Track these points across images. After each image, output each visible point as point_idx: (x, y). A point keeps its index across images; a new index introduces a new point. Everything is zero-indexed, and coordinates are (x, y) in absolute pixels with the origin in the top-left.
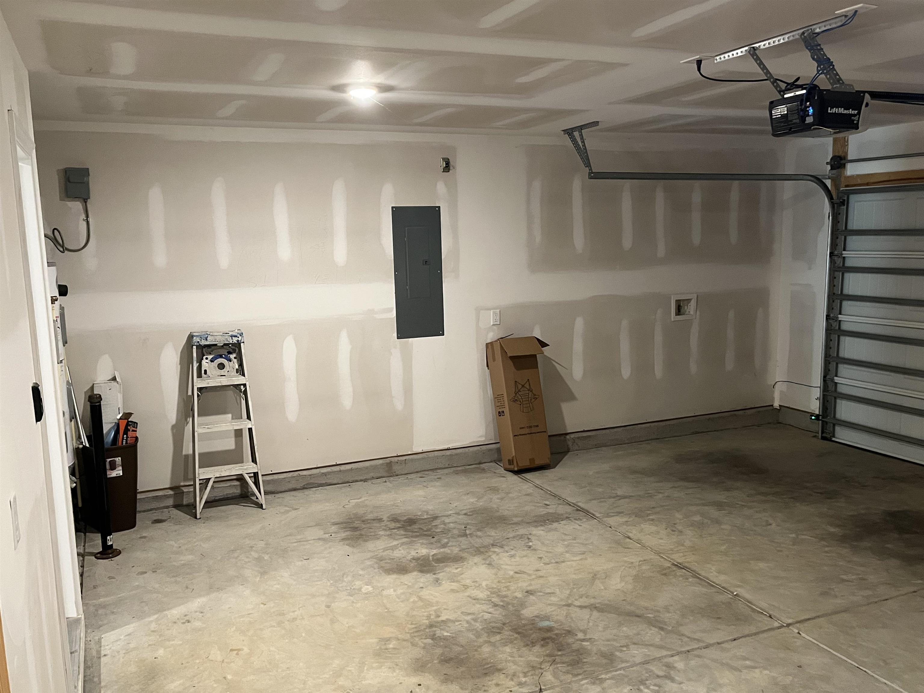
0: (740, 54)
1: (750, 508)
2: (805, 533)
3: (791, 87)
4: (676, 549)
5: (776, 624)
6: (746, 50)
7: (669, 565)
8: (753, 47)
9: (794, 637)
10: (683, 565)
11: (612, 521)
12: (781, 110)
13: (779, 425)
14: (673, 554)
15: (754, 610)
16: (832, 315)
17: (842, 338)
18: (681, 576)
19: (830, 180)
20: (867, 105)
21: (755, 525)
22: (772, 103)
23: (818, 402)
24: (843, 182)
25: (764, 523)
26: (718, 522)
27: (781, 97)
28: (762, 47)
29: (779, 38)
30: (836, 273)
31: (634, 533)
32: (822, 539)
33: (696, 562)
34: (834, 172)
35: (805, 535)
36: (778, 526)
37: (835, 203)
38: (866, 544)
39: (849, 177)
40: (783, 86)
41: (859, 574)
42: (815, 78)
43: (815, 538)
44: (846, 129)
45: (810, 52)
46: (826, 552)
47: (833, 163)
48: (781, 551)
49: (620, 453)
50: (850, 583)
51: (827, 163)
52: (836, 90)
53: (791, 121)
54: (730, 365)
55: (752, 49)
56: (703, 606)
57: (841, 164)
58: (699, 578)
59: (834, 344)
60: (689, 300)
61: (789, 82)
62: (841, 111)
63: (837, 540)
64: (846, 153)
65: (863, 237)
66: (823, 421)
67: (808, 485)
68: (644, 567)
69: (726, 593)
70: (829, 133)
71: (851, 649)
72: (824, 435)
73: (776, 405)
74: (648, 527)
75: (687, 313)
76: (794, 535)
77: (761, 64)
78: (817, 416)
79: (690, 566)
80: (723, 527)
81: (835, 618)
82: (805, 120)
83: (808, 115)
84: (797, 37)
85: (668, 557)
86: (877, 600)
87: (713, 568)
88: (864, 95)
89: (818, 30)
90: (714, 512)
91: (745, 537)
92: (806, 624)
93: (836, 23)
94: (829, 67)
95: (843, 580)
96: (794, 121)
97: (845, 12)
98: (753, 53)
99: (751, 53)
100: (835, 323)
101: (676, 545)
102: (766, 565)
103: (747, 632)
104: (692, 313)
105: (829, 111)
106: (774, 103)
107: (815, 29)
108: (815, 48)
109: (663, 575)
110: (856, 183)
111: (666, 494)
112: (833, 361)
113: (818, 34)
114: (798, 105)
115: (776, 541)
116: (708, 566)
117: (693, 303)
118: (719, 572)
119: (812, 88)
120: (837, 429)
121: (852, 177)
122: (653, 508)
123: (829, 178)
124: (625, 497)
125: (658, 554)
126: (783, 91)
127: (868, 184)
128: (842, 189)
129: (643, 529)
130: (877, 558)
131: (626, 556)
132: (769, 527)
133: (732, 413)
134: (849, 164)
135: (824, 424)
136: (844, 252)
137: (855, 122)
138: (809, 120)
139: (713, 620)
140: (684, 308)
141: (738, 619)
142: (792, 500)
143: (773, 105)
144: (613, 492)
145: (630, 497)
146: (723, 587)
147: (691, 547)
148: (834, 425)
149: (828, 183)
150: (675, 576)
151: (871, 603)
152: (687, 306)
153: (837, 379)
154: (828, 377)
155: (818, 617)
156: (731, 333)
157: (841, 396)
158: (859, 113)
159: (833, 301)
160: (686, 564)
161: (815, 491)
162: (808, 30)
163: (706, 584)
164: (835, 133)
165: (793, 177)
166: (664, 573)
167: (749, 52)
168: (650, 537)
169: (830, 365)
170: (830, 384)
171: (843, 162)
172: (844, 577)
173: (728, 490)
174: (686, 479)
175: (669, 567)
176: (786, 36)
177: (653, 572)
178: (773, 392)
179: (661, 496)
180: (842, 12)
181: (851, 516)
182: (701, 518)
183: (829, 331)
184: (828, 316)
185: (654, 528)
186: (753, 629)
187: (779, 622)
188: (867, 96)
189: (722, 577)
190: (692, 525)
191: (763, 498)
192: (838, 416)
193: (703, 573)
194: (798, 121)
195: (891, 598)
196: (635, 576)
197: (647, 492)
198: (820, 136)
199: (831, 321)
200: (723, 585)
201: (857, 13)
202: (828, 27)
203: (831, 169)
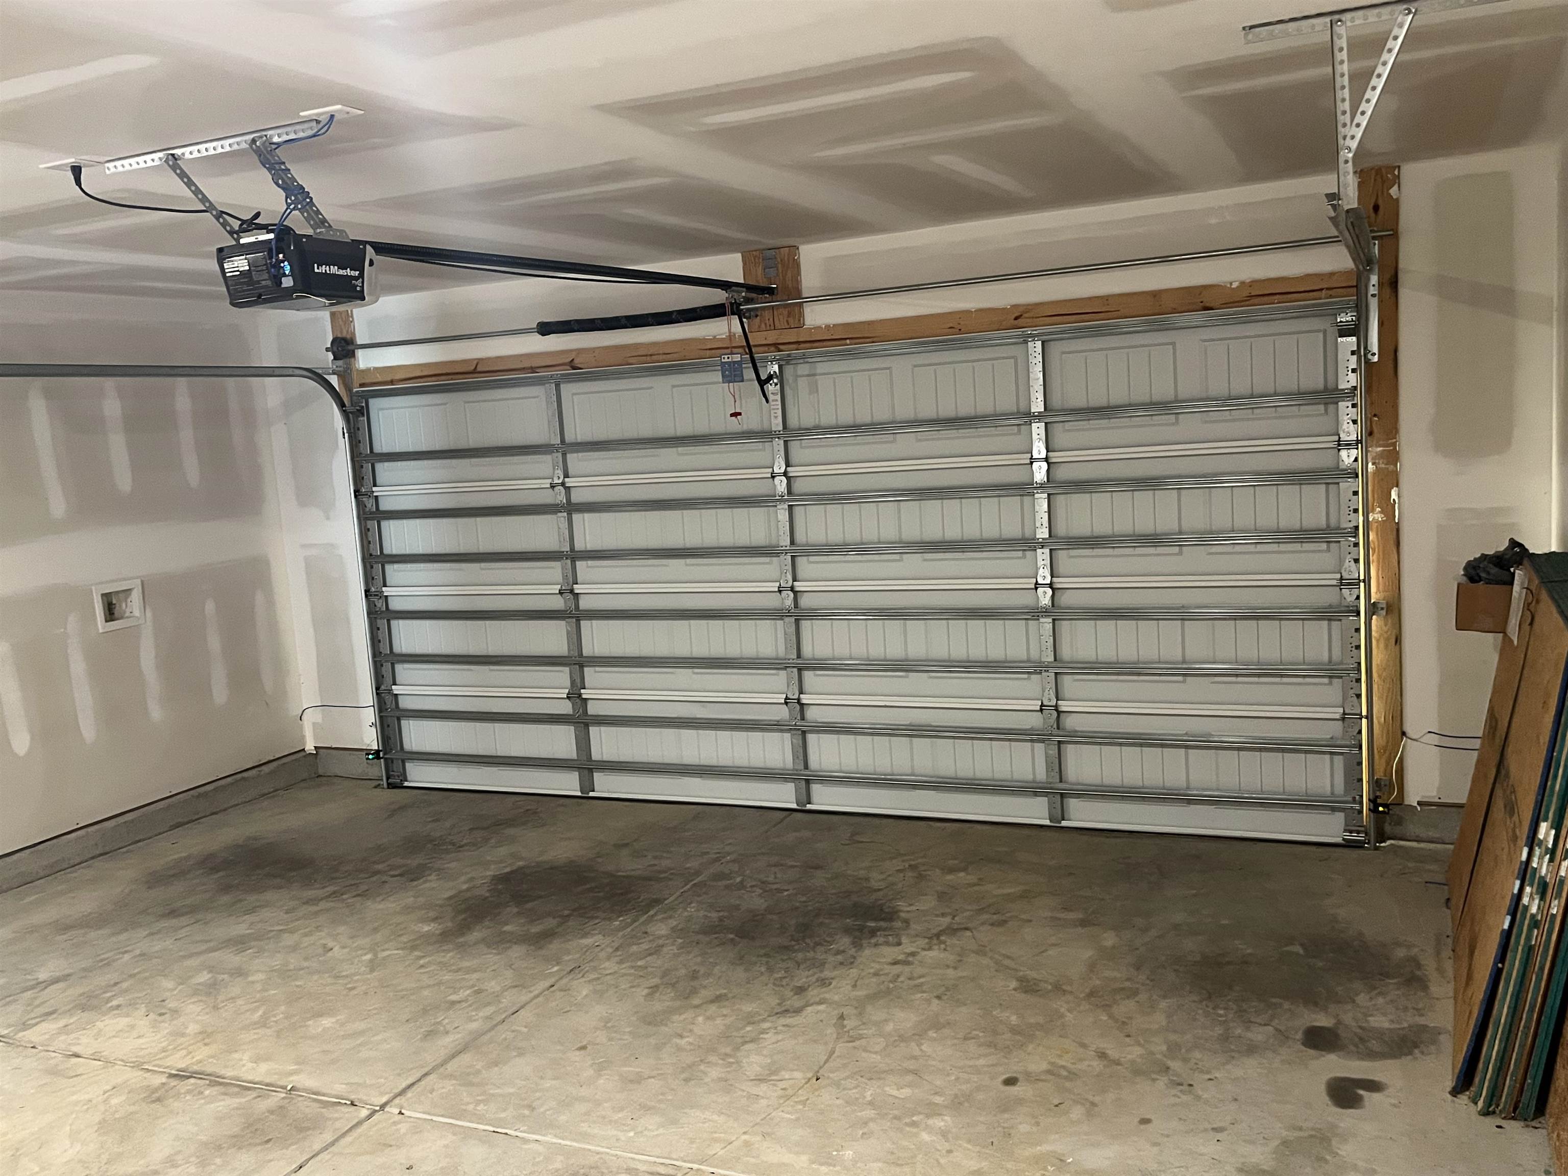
0: (150, 164)
1: (292, 932)
2: (386, 946)
3: (248, 226)
4: (171, 1047)
5: (364, 1113)
6: (160, 159)
7: (164, 1080)
8: (173, 155)
9: (395, 1123)
10: (190, 1070)
11: (32, 1035)
12: (239, 264)
13: (319, 779)
14: (167, 1057)
15: (326, 1104)
16: (373, 589)
17: (394, 623)
18: (189, 1092)
19: (336, 377)
20: (371, 263)
21: (306, 959)
22: (220, 250)
23: (374, 729)
24: (356, 380)
25: (320, 951)
26: (239, 973)
27: (234, 243)
28: (187, 156)
29: (214, 144)
30: (369, 523)
31: (85, 1043)
32: (414, 948)
33: (212, 1057)
34: (340, 363)
35: (387, 950)
36: (343, 947)
37: (351, 413)
38: (476, 935)
39: (363, 371)
40: (236, 225)
41: (473, 986)
42: (285, 216)
43: (402, 949)
44: (345, 300)
45: (270, 173)
46: (422, 966)
47: (335, 349)
48: (353, 988)
49: (33, 898)
50: (464, 1005)
51: (327, 350)
52: (321, 237)
53: (258, 282)
54: (220, 694)
55: (170, 157)
56: (236, 1130)
57: (349, 351)
58: (221, 1084)
59: (383, 634)
60: (128, 591)
61: (245, 218)
62: (334, 270)
63: (435, 943)
64: (354, 334)
65: (399, 463)
66: (386, 759)
67: (380, 867)
68: (114, 1101)
69: (274, 1094)
70: (323, 304)
71: (481, 1107)
72: (390, 781)
73: (310, 747)
74: (111, 1023)
75: (127, 614)
76: (369, 957)
77: (190, 183)
78: (377, 752)
79: (203, 1069)
80: (250, 979)
81: (451, 1067)
82: (281, 283)
83: (284, 275)
84: (244, 146)
85: (159, 1066)
86: (503, 1016)
87: (246, 1057)
88: (365, 247)
89: (276, 139)
90: (231, 958)
91: (293, 983)
92: (409, 1094)
93: (303, 131)
94: (305, 200)
95: (453, 1003)
96: (264, 283)
97: (317, 114)
98: (174, 163)
99: (171, 163)
100: (380, 601)
101: (171, 1038)
102: (334, 1020)
103: (317, 1147)
104: (137, 613)
105: (316, 270)
106: (226, 250)
107: (271, 137)
108: (277, 167)
109: (153, 1102)
110: (374, 381)
111: (138, 952)
112: (386, 661)
113: (279, 145)
114: (265, 258)
115: (344, 974)
116: (236, 1056)
117: (136, 596)
118: (257, 1060)
119: (283, 232)
120: (409, 766)
121: (367, 371)
122: (116, 984)
123: (334, 373)
124: (56, 981)
125: (138, 1066)
126: (237, 233)
127: (392, 382)
128: (355, 390)
129: (100, 1030)
130: (494, 951)
131: (73, 1094)
132: (330, 954)
133: (239, 776)
134: (360, 350)
135: (389, 763)
136: (374, 489)
137: (358, 289)
138: (287, 282)
139: (259, 1148)
140: (120, 606)
141: (301, 1130)
142: (359, 898)
143: (222, 255)
144: (29, 977)
145: (65, 978)
146: (267, 1085)
147: (200, 1033)
148: (403, 762)
149: (334, 380)
150: (177, 1096)
151: (496, 1025)
152: (126, 601)
153: (396, 689)
154: (383, 687)
155: (426, 1075)
156: (214, 643)
157: (407, 713)
158: (361, 275)
159: (372, 567)
160: (195, 1068)
161: (392, 873)
162: (261, 137)
163: (236, 1089)
164: (331, 305)
165: (277, 372)
166: (156, 1096)
167: (167, 161)
168: (117, 1039)
169: (384, 669)
170: (388, 699)
171: (350, 347)
172: (454, 998)
173: (252, 910)
174: (173, 913)
175: (164, 1084)
176: (226, 143)
177: (134, 1104)
178: (301, 728)
179: (127, 957)
180: (310, 115)
181: (450, 898)
182: (210, 975)
183: (373, 614)
184: (367, 592)
185: (123, 1022)
186: (328, 1137)
187: (368, 1107)
188: (369, 250)
189: (264, 1067)
190: (196, 992)
191: (314, 908)
192: (407, 747)
193: (229, 1073)
194: (269, 283)
195: (522, 1007)
196: (100, 1123)
197: (98, 959)
198: (308, 309)
199: (372, 599)
200: (268, 1081)
201: (335, 119)
202: (292, 136)
203: (335, 358)
